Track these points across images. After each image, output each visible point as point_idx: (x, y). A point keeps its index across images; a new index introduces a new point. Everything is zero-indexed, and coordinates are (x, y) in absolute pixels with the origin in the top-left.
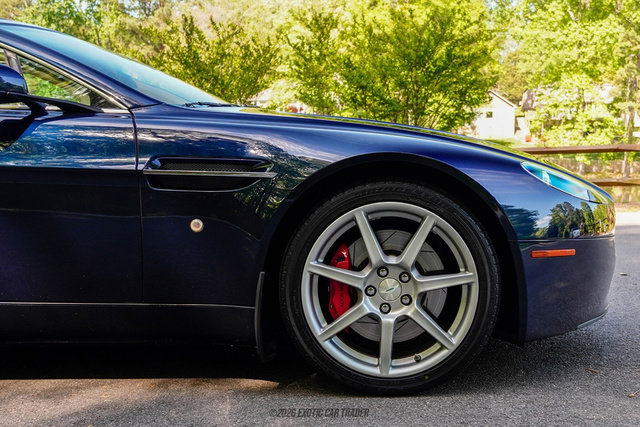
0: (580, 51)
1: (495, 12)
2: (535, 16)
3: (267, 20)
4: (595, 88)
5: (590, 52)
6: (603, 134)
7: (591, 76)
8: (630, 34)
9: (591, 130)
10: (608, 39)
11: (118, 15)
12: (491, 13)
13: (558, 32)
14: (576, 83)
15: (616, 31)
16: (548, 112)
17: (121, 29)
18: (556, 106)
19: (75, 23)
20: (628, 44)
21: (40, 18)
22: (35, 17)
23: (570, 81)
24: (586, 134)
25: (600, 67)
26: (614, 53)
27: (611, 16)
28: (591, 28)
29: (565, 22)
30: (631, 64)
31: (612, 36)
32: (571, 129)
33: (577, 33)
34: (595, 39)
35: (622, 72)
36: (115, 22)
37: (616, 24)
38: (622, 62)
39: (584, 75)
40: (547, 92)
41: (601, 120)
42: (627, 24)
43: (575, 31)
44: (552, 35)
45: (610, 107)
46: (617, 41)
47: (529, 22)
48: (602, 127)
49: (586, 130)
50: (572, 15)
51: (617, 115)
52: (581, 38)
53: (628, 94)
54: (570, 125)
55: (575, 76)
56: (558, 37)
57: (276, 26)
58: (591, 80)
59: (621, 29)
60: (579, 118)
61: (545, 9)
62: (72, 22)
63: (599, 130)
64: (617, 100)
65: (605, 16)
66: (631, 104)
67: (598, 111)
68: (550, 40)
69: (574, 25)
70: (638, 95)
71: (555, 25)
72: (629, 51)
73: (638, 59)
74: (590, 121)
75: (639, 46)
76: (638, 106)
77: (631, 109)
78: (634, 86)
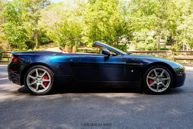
0: (146, 23)
1: (123, 12)
2: (134, 14)
3: (65, 14)
4: (150, 32)
5: (148, 23)
6: (152, 44)
7: (149, 29)
8: (158, 19)
9: (149, 43)
10: (153, 20)
11: (26, 12)
12: (122, 12)
13: (140, 18)
14: (145, 31)
15: (155, 18)
16: (138, 38)
17: (27, 16)
18: (140, 37)
20: (158, 21)
22: (5, 13)
23: (143, 30)
24: (148, 44)
25: (151, 27)
26: (154, 23)
27: (153, 14)
28: (148, 17)
29: (142, 15)
30: (159, 26)
31: (154, 19)
32: (144, 42)
33: (145, 18)
34: (149, 20)
35: (156, 28)
37: (155, 16)
38: (156, 26)
39: (147, 29)
40: (137, 33)
41: (151, 40)
42: (157, 16)
43: (144, 18)
44: (138, 19)
45: (154, 37)
46: (155, 20)
47: (132, 15)
48: (152, 42)
49: (147, 43)
50: (143, 14)
51: (155, 39)
52: (146, 19)
53: (158, 34)
54: (143, 42)
55: (144, 29)
56: (140, 19)
57: (67, 15)
58: (149, 30)
59: (156, 17)
60: (146, 40)
61: (136, 12)
62: (14, 14)
63: (151, 43)
64: (155, 35)
65: (152, 14)
66: (159, 36)
67: (150, 38)
68: (138, 20)
69: (144, 16)
70: (161, 34)
71: (139, 16)
72: (158, 23)
73: (161, 25)
74: (149, 41)
75: (161, 22)
76: (161, 37)
77: (159, 37)
78: (160, 32)
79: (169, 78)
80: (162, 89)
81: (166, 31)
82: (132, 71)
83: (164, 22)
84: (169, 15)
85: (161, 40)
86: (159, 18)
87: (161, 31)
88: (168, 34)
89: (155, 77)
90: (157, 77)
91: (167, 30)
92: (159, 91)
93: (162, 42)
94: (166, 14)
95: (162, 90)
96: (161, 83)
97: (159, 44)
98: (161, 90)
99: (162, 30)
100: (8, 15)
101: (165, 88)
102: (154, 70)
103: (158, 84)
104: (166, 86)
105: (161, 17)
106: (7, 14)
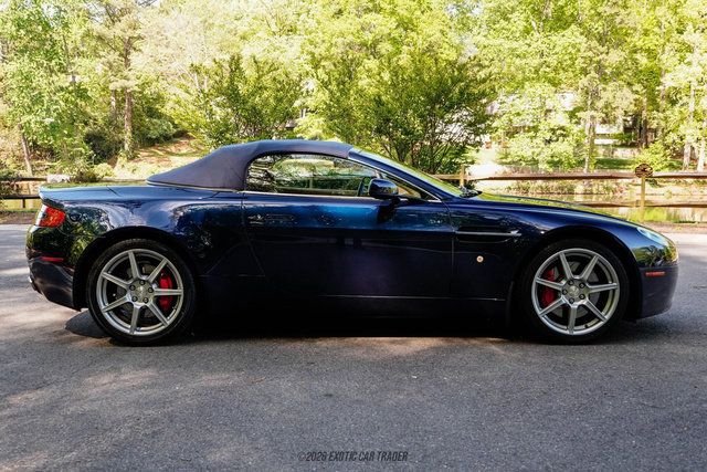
0: (542, 60)
1: (455, 19)
2: (497, 26)
3: (232, 27)
4: (557, 97)
5: (553, 61)
6: (566, 142)
7: (555, 85)
9: (554, 139)
10: (570, 49)
11: (85, 21)
12: (451, 20)
13: (521, 42)
14: (539, 91)
15: (578, 41)
16: (510, 120)
17: (88, 34)
18: (518, 114)
19: (44, 29)
20: (590, 54)
21: (9, 24)
23: (531, 90)
24: (549, 142)
25: (562, 75)
26: (576, 62)
27: (573, 26)
28: (553, 38)
29: (527, 31)
30: (593, 74)
31: (574, 46)
32: (535, 137)
33: (539, 42)
34: (557, 49)
35: (584, 81)
36: (84, 28)
37: (578, 34)
38: (585, 72)
39: (546, 84)
40: (509, 100)
41: (562, 128)
42: (588, 34)
43: (538, 40)
44: (515, 45)
45: (572, 115)
46: (579, 50)
47: (492, 32)
48: (564, 136)
49: (548, 138)
50: (534, 24)
51: (578, 123)
52: (544, 47)
53: (589, 103)
54: (532, 134)
55: (537, 86)
56: (520, 46)
57: (240, 33)
58: (554, 89)
59: (583, 39)
60: (541, 127)
61: (507, 19)
63: (561, 138)
64: (578, 109)
65: (566, 26)
66: (593, 113)
67: (560, 119)
68: (512, 50)
69: (536, 35)
70: (600, 104)
71: (518, 35)
72: (591, 60)
73: (600, 68)
74: (552, 130)
75: (601, 57)
76: (599, 115)
77: (593, 118)
78: (596, 95)
79: (613, 285)
80: (589, 325)
81: (619, 94)
82: (480, 259)
83: (614, 57)
84: (635, 30)
85: (600, 129)
86: (594, 43)
87: (603, 94)
88: (626, 103)
89: (564, 282)
90: (570, 282)
91: (626, 90)
92: (575, 333)
93: (603, 136)
94: (623, 25)
95: (587, 327)
96: (584, 302)
97: (592, 141)
98: (583, 327)
99: (604, 89)
100: (18, 30)
101: (600, 320)
102: (558, 257)
103: (574, 306)
104: (603, 313)
105: (602, 39)
106: (14, 28)
